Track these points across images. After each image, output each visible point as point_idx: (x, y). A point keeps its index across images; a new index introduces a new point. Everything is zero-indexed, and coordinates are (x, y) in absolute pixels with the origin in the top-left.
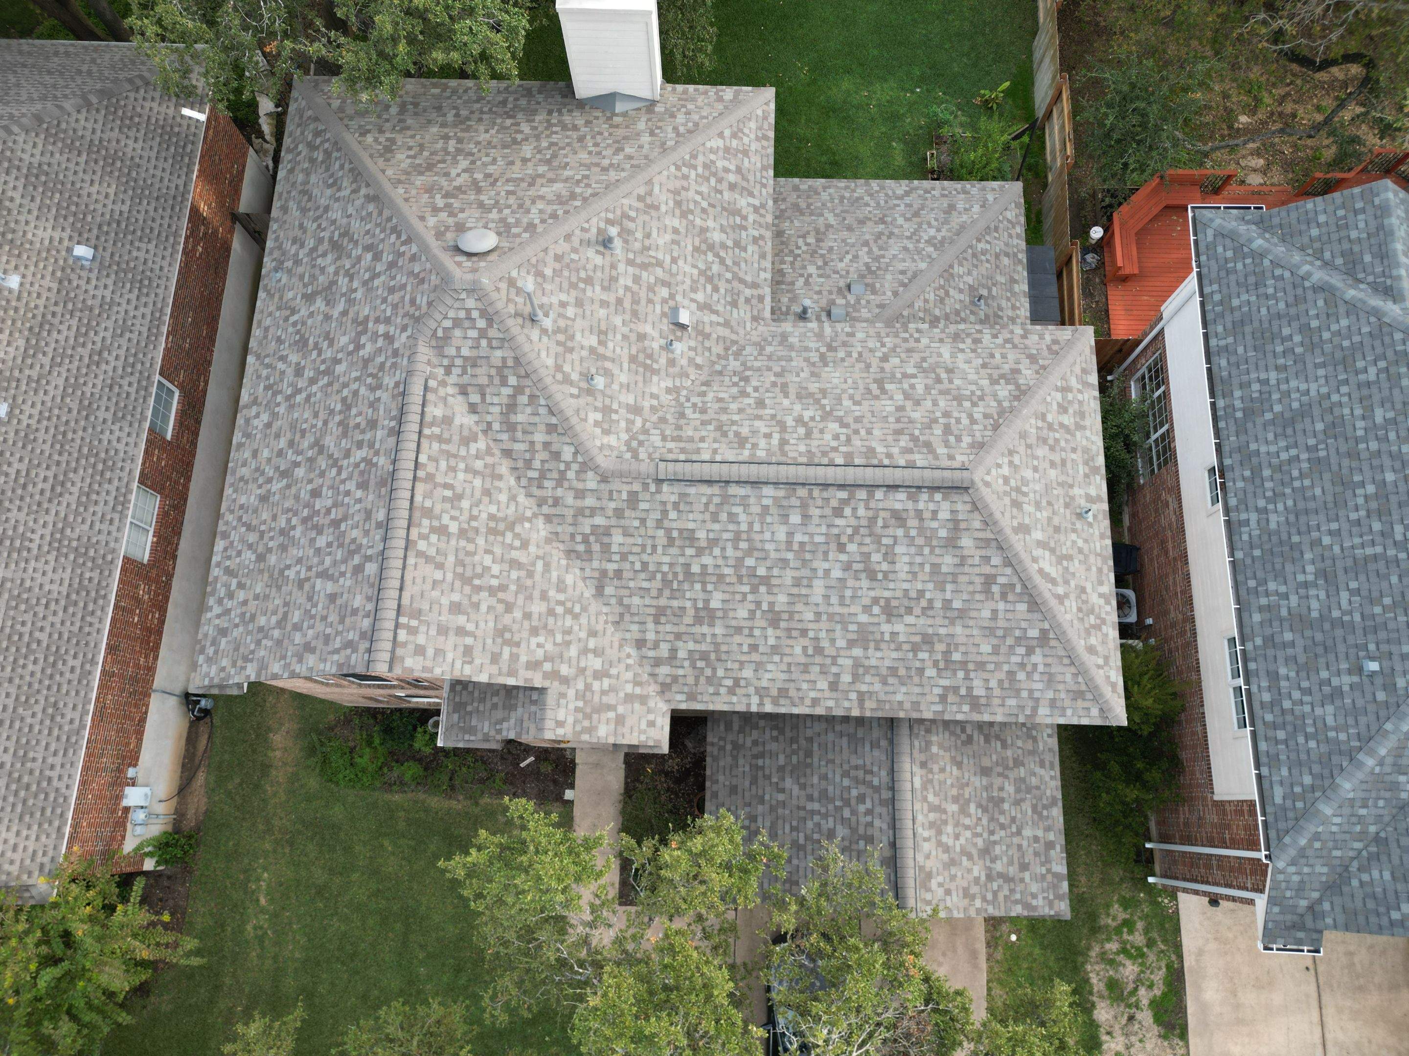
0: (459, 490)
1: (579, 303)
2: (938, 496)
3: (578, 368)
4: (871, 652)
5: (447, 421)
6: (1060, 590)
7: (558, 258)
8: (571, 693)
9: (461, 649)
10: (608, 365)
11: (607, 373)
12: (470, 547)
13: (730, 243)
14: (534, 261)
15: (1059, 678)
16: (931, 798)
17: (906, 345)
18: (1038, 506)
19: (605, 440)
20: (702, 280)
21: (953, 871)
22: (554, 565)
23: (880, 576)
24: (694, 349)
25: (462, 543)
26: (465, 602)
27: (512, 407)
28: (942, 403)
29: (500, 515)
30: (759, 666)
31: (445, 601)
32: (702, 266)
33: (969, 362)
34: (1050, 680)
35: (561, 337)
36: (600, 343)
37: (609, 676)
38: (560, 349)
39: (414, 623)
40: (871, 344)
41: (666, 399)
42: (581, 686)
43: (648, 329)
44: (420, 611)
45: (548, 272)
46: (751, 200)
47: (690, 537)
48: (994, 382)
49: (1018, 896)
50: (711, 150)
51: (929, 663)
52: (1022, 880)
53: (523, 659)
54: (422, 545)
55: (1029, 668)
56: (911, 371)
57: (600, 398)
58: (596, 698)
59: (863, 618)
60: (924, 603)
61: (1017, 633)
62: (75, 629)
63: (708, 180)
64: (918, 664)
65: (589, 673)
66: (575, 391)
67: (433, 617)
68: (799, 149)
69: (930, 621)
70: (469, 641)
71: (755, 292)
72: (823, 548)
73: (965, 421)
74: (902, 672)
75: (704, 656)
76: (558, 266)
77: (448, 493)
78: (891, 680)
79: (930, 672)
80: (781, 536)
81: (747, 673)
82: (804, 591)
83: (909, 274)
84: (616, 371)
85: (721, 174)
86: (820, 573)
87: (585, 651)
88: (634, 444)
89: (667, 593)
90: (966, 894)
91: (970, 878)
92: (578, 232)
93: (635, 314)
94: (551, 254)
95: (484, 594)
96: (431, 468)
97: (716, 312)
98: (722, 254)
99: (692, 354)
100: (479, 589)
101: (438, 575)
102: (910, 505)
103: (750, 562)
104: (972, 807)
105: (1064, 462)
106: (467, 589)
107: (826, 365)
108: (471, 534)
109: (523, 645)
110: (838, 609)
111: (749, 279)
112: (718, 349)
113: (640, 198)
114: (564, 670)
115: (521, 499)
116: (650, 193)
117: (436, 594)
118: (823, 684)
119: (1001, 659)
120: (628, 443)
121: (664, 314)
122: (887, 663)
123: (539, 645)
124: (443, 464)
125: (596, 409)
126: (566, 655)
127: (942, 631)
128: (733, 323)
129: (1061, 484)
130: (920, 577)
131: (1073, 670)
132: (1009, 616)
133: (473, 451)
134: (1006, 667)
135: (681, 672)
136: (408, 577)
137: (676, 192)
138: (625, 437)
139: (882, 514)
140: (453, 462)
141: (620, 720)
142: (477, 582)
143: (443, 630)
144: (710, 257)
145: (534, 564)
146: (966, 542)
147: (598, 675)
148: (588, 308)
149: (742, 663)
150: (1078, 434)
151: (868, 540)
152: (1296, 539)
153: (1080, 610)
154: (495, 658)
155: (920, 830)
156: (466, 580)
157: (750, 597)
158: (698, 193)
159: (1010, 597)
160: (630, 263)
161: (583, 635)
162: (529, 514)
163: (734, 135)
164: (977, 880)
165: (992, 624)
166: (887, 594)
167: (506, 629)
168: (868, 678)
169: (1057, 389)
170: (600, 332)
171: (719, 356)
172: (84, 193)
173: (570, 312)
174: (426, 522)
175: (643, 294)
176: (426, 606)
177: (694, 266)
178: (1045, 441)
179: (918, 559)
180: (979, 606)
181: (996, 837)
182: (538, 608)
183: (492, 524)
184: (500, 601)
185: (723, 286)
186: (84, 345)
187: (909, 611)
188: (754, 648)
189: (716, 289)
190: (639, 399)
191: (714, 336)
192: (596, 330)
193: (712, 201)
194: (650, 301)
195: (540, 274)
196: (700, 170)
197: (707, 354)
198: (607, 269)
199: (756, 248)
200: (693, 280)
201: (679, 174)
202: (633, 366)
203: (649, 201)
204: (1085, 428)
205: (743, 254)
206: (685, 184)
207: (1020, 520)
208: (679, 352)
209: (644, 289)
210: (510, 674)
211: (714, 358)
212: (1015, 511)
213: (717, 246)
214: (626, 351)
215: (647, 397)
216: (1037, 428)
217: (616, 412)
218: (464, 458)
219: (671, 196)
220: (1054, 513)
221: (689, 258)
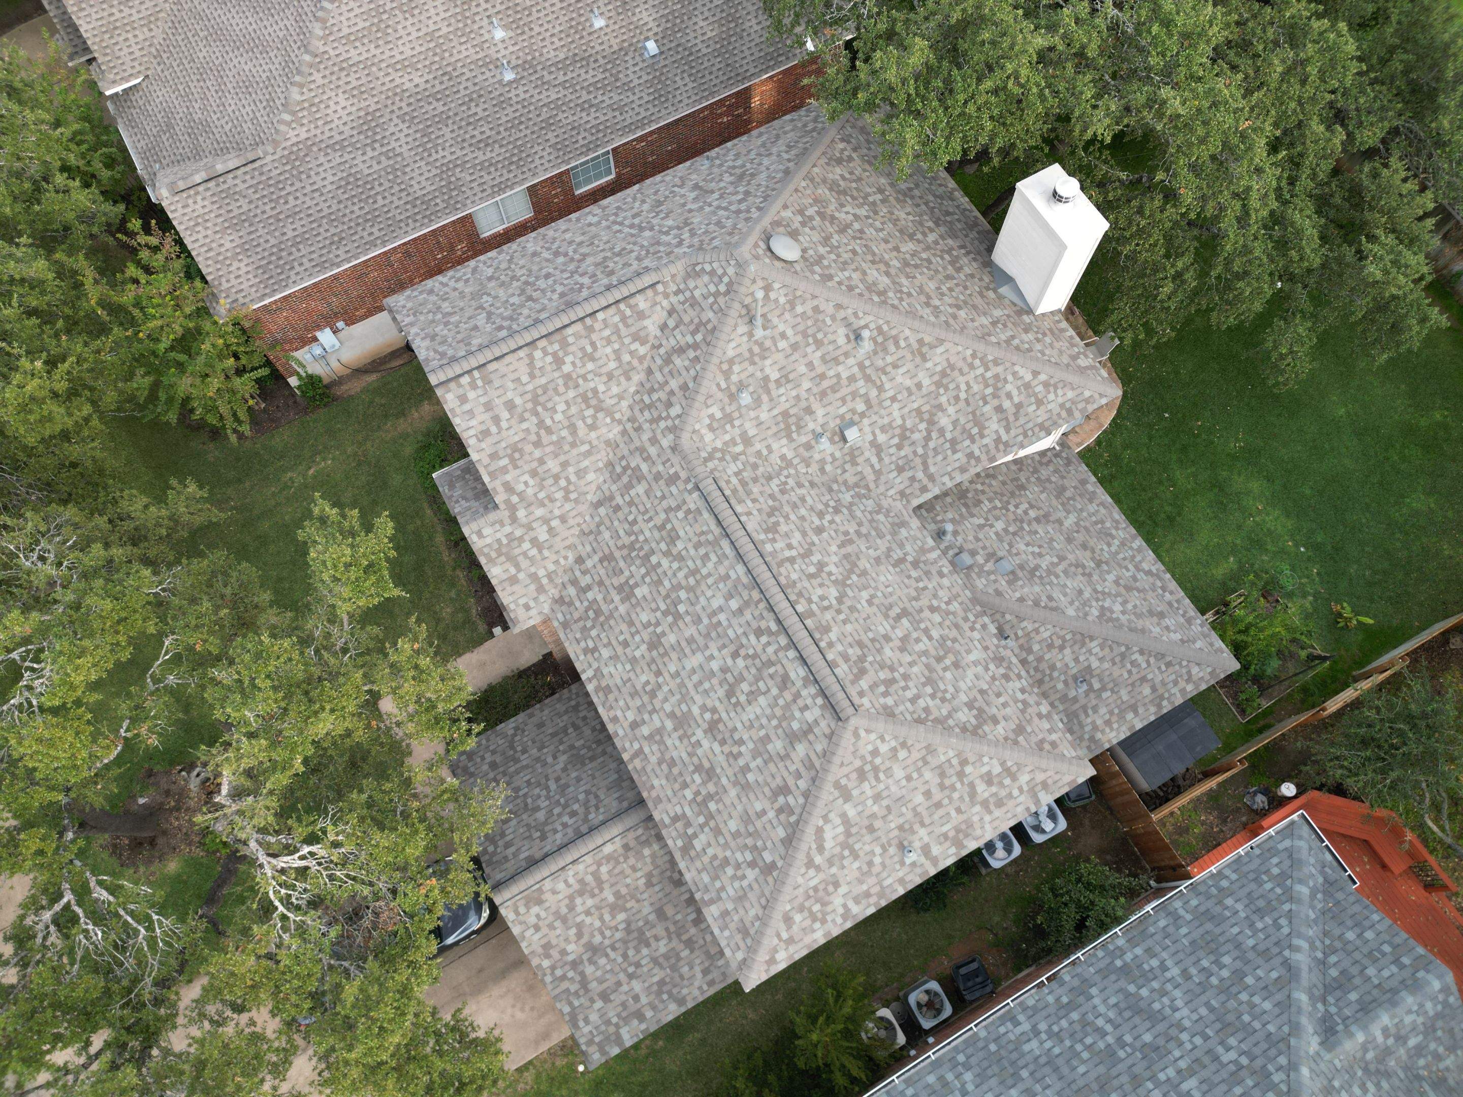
0: (597, 355)
1: (795, 347)
2: (820, 701)
3: (743, 376)
4: (675, 735)
5: (641, 315)
6: (818, 860)
7: (816, 309)
8: (508, 529)
9: (484, 427)
10: (765, 398)
11: (758, 402)
12: (562, 389)
13: (949, 436)
14: (798, 293)
15: (747, 905)
16: (604, 869)
17: (961, 622)
18: (877, 798)
19: (704, 431)
20: (898, 431)
21: (558, 924)
22: (593, 458)
23: (734, 700)
24: (834, 459)
25: (561, 382)
26: (519, 410)
27: (681, 350)
28: (915, 669)
29: (601, 396)
30: (615, 658)
31: (510, 395)
32: (909, 424)
33: (977, 677)
34: (741, 898)
35: (756, 349)
36: (777, 381)
37: (540, 552)
38: (747, 355)
39: (479, 383)
40: (941, 593)
41: (775, 459)
42: (518, 533)
43: (820, 412)
44: (490, 382)
45: (799, 309)
46: (1002, 432)
47: (673, 538)
48: (970, 705)
49: (576, 1003)
50: (1014, 374)
51: (694, 788)
52: (592, 1001)
53: (508, 477)
54: (538, 354)
55: (739, 873)
56: (935, 634)
57: (733, 407)
58: (517, 551)
59: (696, 710)
60: (735, 750)
61: (759, 844)
62: (398, 218)
63: (987, 386)
64: (688, 780)
65: (532, 534)
66: (723, 385)
67: (493, 393)
68: (1160, 482)
69: (725, 765)
70: (494, 429)
71: (925, 481)
72: (727, 642)
73: (909, 694)
74: (675, 771)
75: (598, 612)
76: (810, 313)
77: (589, 349)
78: (664, 766)
79: (689, 794)
80: (716, 603)
81: (606, 653)
82: (687, 651)
83: (1054, 604)
84: (765, 407)
85: (1002, 393)
86: (707, 653)
88: (719, 455)
89: (625, 552)
90: (547, 946)
91: (563, 945)
92: (850, 311)
93: (823, 394)
94: (815, 302)
95: (534, 420)
96: (597, 326)
97: (880, 460)
98: (934, 435)
99: (829, 459)
100: (537, 414)
101: (525, 379)
102: (799, 683)
103: (683, 594)
104: (621, 917)
105: (938, 805)
106: (530, 406)
107: (894, 566)
108: (571, 384)
109: (518, 472)
110: (690, 685)
111: (932, 469)
112: (850, 478)
113: (921, 342)
114: (521, 514)
115: (624, 404)
116: (932, 347)
117: (511, 385)
118: (631, 716)
119: (733, 844)
120: (715, 450)
121: (842, 417)
122: (675, 754)
123: (526, 483)
124: (607, 332)
125: (722, 409)
126: (532, 508)
127: (724, 780)
128: (883, 479)
129: (917, 814)
130: (753, 732)
131: (760, 913)
132: (768, 827)
133: (633, 347)
134: (728, 853)
135: (578, 604)
136: (507, 359)
137: (952, 367)
138: (719, 444)
139: (779, 667)
140: (614, 338)
141: (513, 580)
142: (539, 409)
143: (488, 407)
144: (923, 426)
145: (583, 443)
146: (801, 749)
147: (534, 542)
148: (796, 356)
149: (610, 643)
150: (978, 808)
151: (753, 671)
152: (1025, 1074)
153: (816, 889)
154: (494, 456)
155: (571, 873)
156: (535, 400)
157: (658, 614)
158: (967, 383)
159: (783, 817)
160: (861, 366)
161: (557, 512)
162: (617, 416)
163: (1046, 385)
164: (564, 953)
165: (753, 817)
166: (724, 715)
167: (520, 451)
168: (655, 747)
169: (1003, 764)
170: (786, 376)
171: (845, 482)
172: (694, 20)
173: (782, 344)
174: (556, 347)
175: (844, 391)
176: (497, 383)
177: (903, 417)
178: (942, 775)
179: (764, 721)
180: (761, 796)
181: (612, 955)
182: (553, 465)
183: (590, 395)
184: (538, 434)
185: (906, 451)
186: (589, 93)
187: (723, 742)
188: (625, 644)
189: (899, 447)
190: (758, 438)
191: (859, 469)
192: (784, 372)
193: (971, 400)
194: (843, 400)
195: (792, 304)
196: (989, 374)
197: (839, 471)
198: (840, 352)
199: (964, 460)
200: (890, 424)
201: (970, 360)
202: (780, 418)
203: (925, 349)
204: (990, 812)
205: (949, 452)
206: (966, 369)
207: (850, 785)
208: (822, 447)
209: (849, 389)
210: (490, 474)
211: (840, 479)
212: (854, 776)
213: (937, 427)
214: (787, 405)
215: (765, 443)
216: (949, 761)
217: (733, 426)
218: (623, 344)
219: (945, 364)
220: (884, 817)
221: (906, 410)
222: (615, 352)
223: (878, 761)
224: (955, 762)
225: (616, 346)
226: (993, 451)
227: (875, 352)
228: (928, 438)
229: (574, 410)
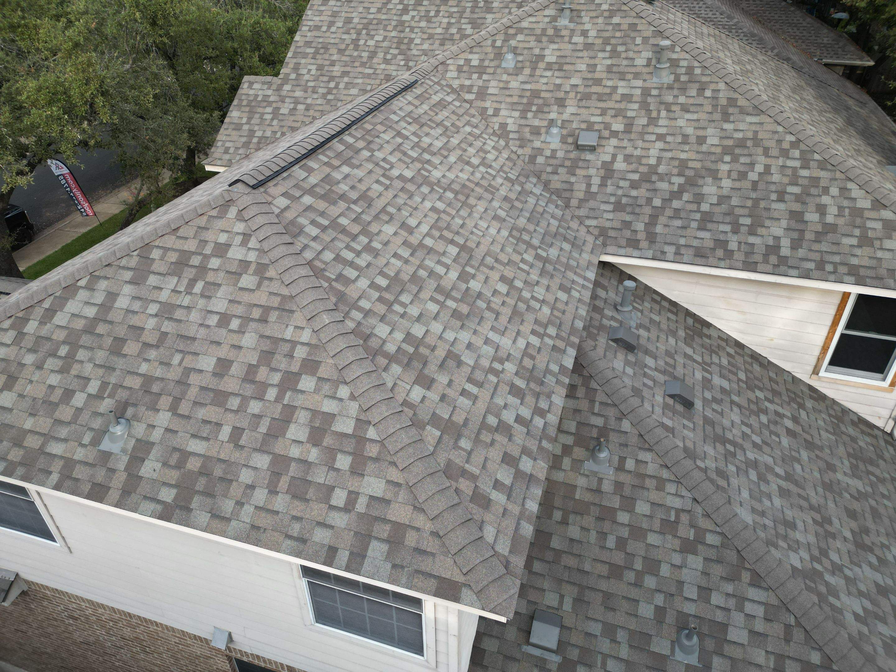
1: (588, 46)
3: (521, 45)
7: (633, 27)
8: (269, 92)
9: (320, 24)
10: (527, 71)
11: (517, 71)
12: (390, 28)
13: (705, 207)
17: (529, 318)
20: (644, 169)
22: (368, 81)
25: (394, 23)
26: (351, 26)
29: (412, 46)
31: (354, 15)
33: (471, 347)
36: (548, 63)
37: (272, 119)
38: (539, 32)
40: (540, 290)
42: (273, 99)
43: (570, 110)
45: (616, 20)
46: (785, 243)
48: (414, 341)
53: (303, 61)
57: (493, 64)
58: (260, 110)
63: (794, 183)
65: (280, 104)
66: (498, 43)
70: (324, 29)
71: (641, 236)
76: (625, 27)
77: (432, 14)
84: (521, 78)
85: (812, 202)
87: (297, 102)
93: (587, 96)
94: (636, 21)
95: (354, 36)
97: (603, 185)
98: (686, 197)
99: (548, 153)
100: (359, 33)
101: (373, 10)
106: (360, 27)
107: (513, 237)
108: (399, 28)
109: (313, 61)
111: (659, 229)
112: (556, 182)
113: (732, 102)
114: (287, 87)
116: (743, 111)
117: (361, 9)
123: (310, 70)
125: (482, 60)
126: (297, 88)
128: (592, 204)
137: (757, 141)
140: (456, 15)
141: (238, 127)
142: (364, 32)
143: (335, 15)
144: (678, 180)
145: (370, 67)
147: (276, 110)
148: (585, 54)
154: (308, 44)
156: (366, 27)
158: (767, 167)
160: (646, 92)
161: (309, 101)
162: (411, 64)
167: (327, 50)
169: (362, 424)
170: (561, 65)
173: (578, 39)
175: (610, 104)
177: (659, 159)
182: (337, 70)
183: (406, 41)
184: (347, 46)
185: (641, 193)
189: (634, 185)
190: (494, 98)
191: (573, 179)
192: (563, 60)
193: (761, 186)
194: (604, 112)
195: (612, 13)
196: (805, 173)
197: (549, 169)
198: (633, 70)
199: (711, 244)
200: (640, 158)
201: (786, 145)
202: (528, 94)
203: (731, 110)
204: (273, 492)
205: (694, 225)
206: (774, 152)
207: (157, 266)
208: (549, 139)
209: (617, 106)
210: (295, 53)
211: (544, 177)
212: (173, 257)
213: (696, 190)
214: (544, 88)
215: (495, 105)
216: (294, 344)
217: (480, 78)
218: (459, 22)
219: (750, 135)
220: (146, 345)
221: (669, 155)
222: (449, 23)
223: (214, 263)
224: (300, 353)
225: (453, 21)
226: (758, 258)
227: (670, 87)
228: (677, 194)
229: (385, 44)
